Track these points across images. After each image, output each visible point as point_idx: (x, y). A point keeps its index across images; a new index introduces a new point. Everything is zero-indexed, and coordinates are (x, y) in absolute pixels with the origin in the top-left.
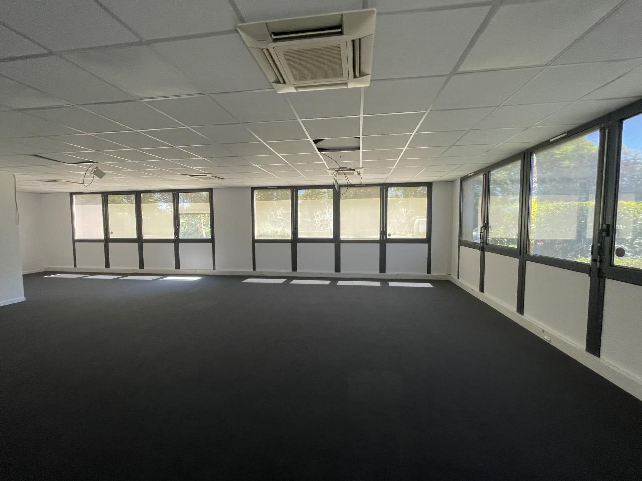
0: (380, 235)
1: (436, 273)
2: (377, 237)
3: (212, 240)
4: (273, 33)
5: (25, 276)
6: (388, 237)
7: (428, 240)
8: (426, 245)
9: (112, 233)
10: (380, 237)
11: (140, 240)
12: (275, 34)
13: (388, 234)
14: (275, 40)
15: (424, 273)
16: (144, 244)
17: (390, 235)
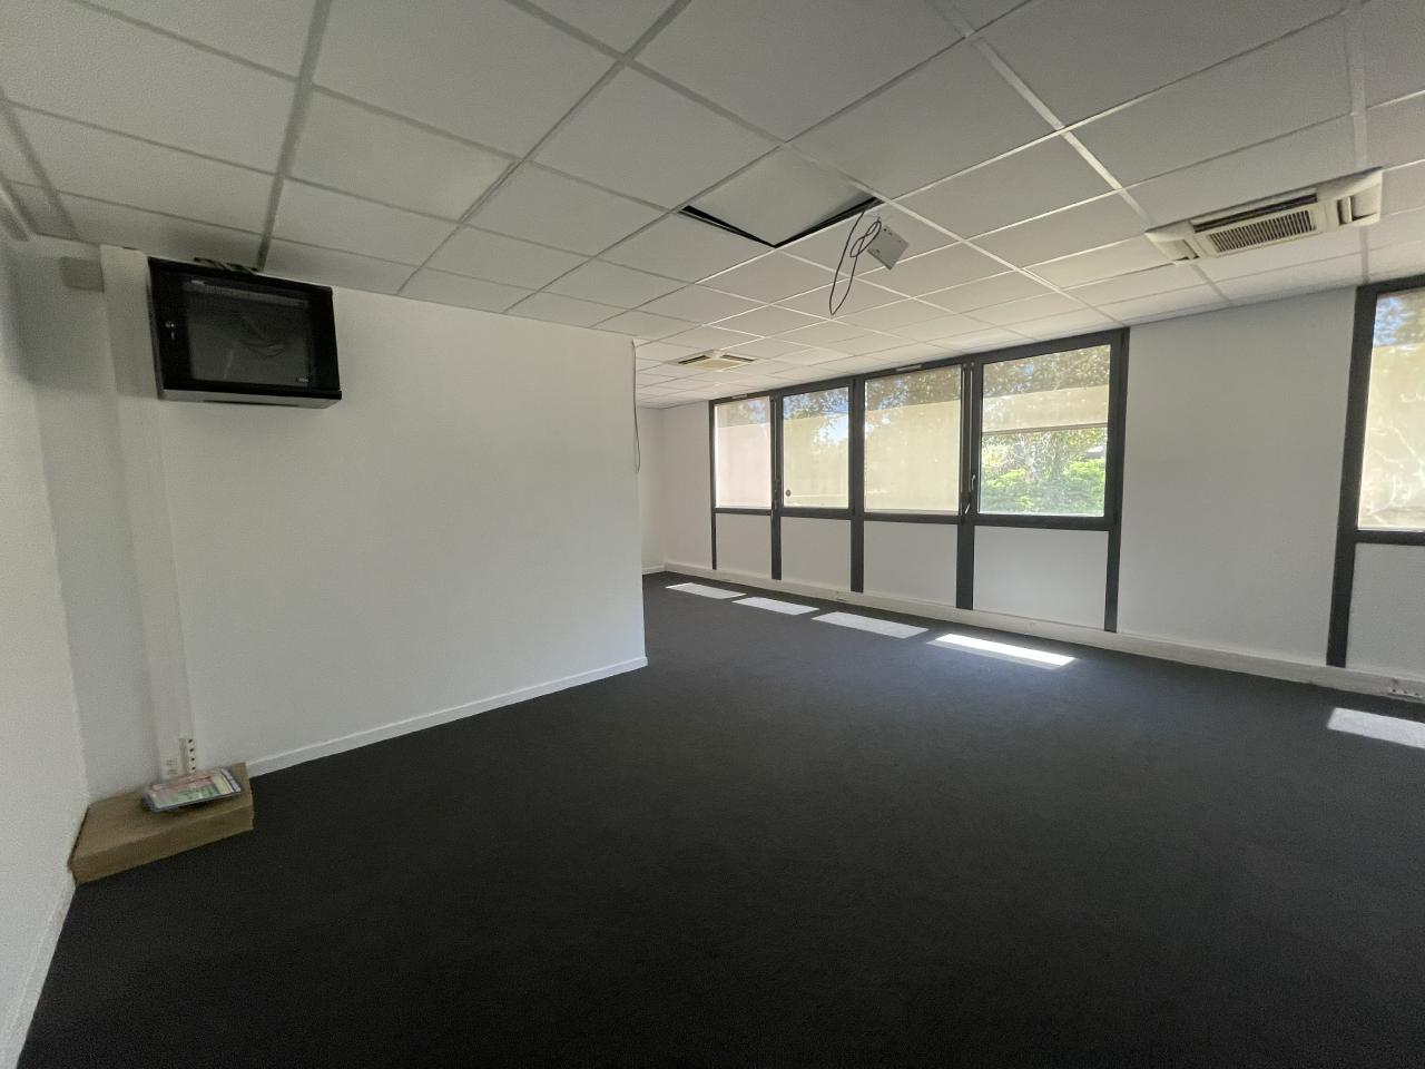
3: (1111, 522)
9: (789, 493)
11: (856, 514)
16: (867, 524)
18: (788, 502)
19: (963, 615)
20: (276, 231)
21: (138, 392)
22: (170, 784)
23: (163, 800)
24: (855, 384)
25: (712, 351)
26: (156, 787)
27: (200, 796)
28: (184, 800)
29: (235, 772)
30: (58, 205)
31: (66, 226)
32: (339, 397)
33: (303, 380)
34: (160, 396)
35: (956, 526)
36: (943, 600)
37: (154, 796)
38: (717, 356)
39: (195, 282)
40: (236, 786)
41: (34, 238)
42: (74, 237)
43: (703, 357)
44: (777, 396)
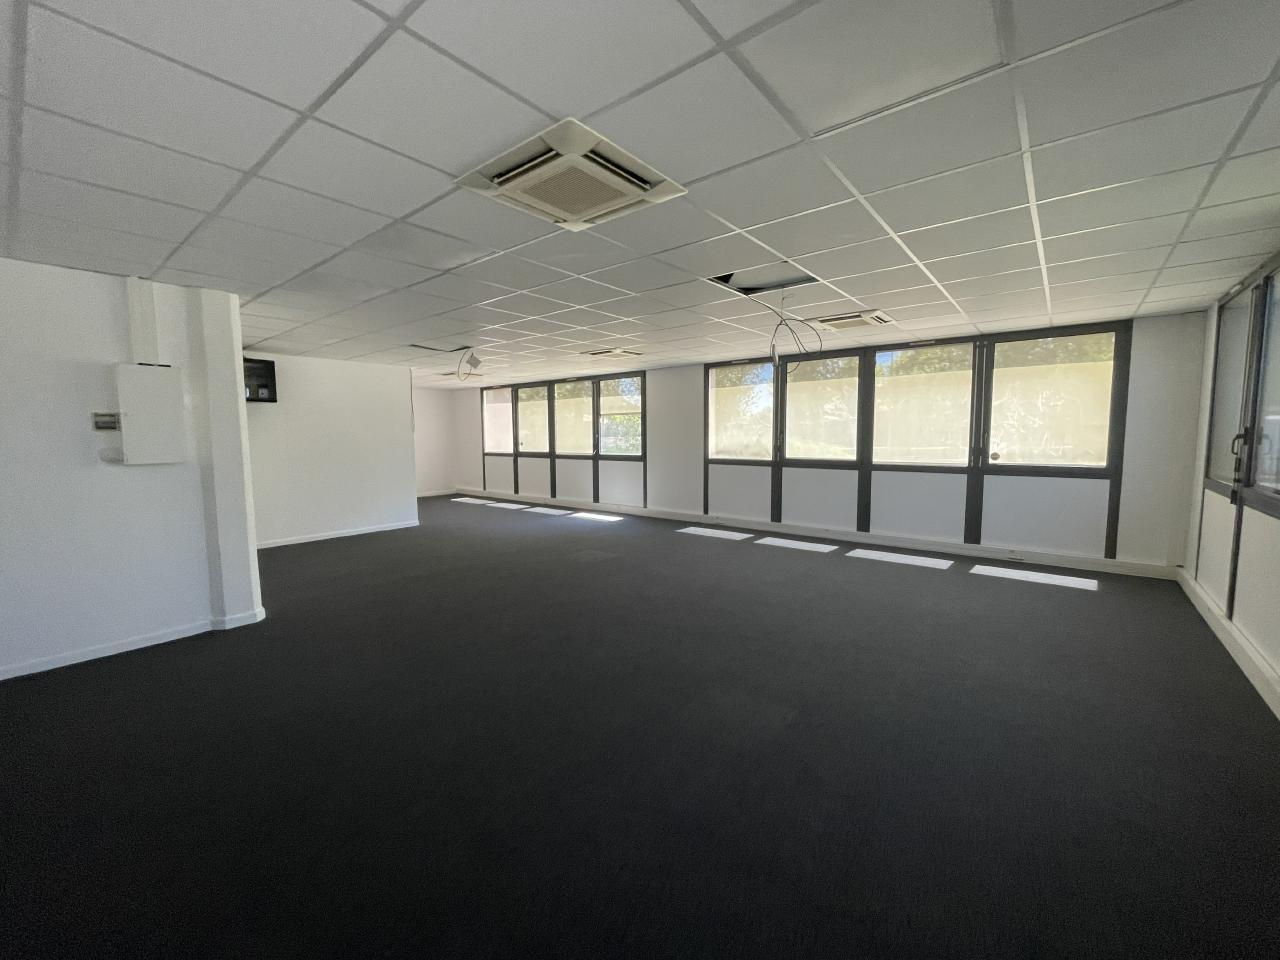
0: (970, 457)
1: (1129, 559)
2: (963, 460)
3: (643, 458)
4: (494, 177)
5: (420, 500)
6: (991, 461)
7: (1113, 472)
8: (1105, 484)
9: (522, 444)
10: (970, 461)
12: (500, 175)
13: (991, 452)
14: (501, 184)
15: (1095, 556)
16: (557, 461)
17: (996, 456)
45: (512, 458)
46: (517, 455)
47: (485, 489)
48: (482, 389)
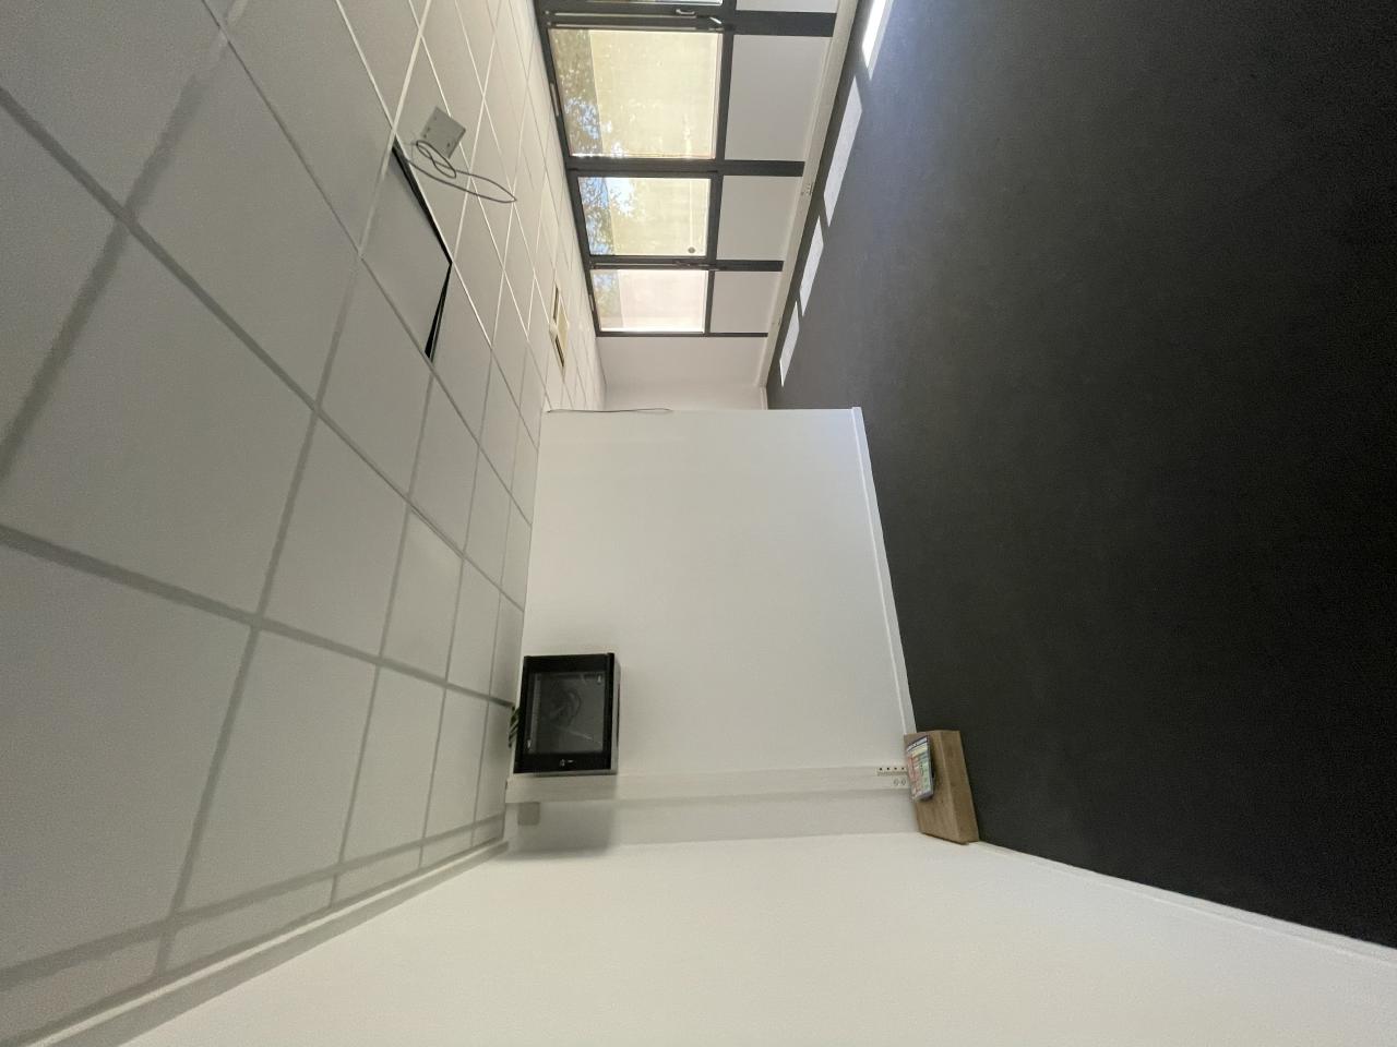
9: (692, 250)
11: (716, 170)
18: (701, 252)
19: (841, 27)
20: (486, 692)
21: (612, 787)
22: (913, 783)
23: (926, 786)
24: (576, 170)
25: (551, 334)
26: (914, 791)
27: (926, 765)
28: (927, 774)
29: (910, 742)
30: (482, 823)
31: (497, 820)
32: (612, 656)
33: (599, 680)
34: (615, 773)
35: (736, 37)
36: (821, 52)
37: (920, 793)
38: (555, 327)
39: (529, 745)
40: (922, 741)
41: (505, 840)
42: (502, 817)
43: (557, 341)
44: (590, 262)
45: (719, 274)
46: (711, 263)
47: (765, 335)
48: (599, 333)
